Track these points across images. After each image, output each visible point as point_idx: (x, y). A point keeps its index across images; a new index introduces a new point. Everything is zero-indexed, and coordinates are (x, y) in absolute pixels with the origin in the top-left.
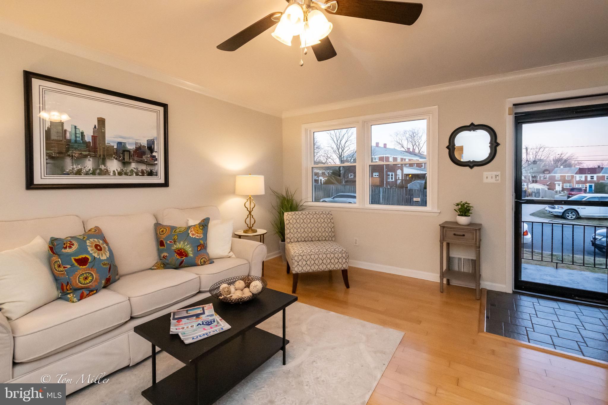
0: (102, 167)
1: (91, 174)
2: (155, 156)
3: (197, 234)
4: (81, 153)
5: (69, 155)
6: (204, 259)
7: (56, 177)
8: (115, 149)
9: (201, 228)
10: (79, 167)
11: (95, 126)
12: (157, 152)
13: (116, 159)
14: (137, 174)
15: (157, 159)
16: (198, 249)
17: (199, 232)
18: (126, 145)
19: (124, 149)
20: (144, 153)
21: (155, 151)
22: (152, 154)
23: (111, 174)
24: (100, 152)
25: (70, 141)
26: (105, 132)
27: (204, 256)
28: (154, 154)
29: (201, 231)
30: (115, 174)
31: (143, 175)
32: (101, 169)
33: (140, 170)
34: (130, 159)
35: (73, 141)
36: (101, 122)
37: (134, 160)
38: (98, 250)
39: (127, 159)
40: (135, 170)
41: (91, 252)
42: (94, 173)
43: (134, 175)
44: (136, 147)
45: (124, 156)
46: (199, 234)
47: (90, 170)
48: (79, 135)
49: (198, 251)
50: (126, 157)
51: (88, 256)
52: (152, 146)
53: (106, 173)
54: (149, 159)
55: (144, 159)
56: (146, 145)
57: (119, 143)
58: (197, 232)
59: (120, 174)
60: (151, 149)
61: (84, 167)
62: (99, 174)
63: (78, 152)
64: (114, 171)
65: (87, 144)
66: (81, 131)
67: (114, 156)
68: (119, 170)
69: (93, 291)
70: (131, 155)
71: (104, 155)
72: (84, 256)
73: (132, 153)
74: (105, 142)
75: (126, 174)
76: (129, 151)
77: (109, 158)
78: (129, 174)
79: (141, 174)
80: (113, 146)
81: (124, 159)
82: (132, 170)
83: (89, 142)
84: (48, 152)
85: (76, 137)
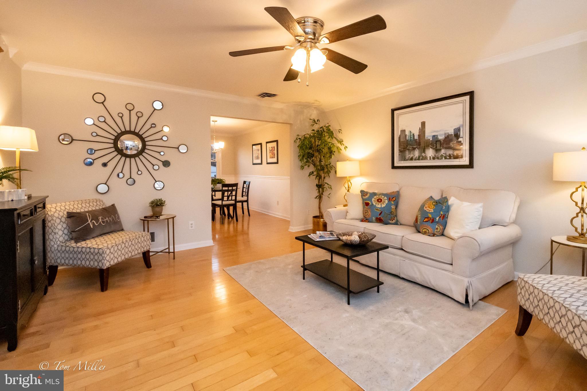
0: (423, 155)
1: (417, 159)
2: (461, 141)
3: (428, 208)
4: (413, 147)
5: (407, 149)
6: (425, 230)
7: (402, 162)
8: (431, 141)
9: (434, 204)
10: (412, 155)
11: (420, 128)
12: (462, 137)
13: (431, 148)
14: (446, 158)
15: (462, 143)
16: (425, 219)
17: (431, 207)
18: (438, 137)
19: (436, 140)
20: (451, 140)
21: (461, 137)
22: (458, 140)
23: (429, 159)
24: (422, 145)
25: (408, 140)
26: (425, 131)
27: (427, 227)
28: (460, 140)
29: (433, 206)
30: (430, 159)
31: (450, 158)
32: (422, 156)
33: (448, 154)
34: (440, 147)
35: (409, 140)
36: (423, 124)
37: (443, 147)
38: (380, 202)
39: (438, 147)
40: (444, 155)
41: (373, 201)
42: (419, 159)
43: (444, 158)
44: (445, 137)
45: (437, 145)
46: (430, 208)
47: (417, 157)
48: (412, 136)
49: (423, 221)
50: (437, 146)
51: (370, 203)
52: (458, 133)
53: (425, 158)
54: (455, 144)
55: (451, 145)
56: (453, 134)
57: (434, 136)
58: (429, 206)
59: (434, 158)
60: (457, 135)
61: (414, 156)
62: (422, 159)
63: (411, 147)
64: (430, 157)
65: (416, 140)
66: (413, 133)
67: (430, 146)
68: (433, 155)
69: (367, 220)
70: (441, 144)
71: (424, 146)
72: (368, 202)
73: (442, 142)
74: (425, 137)
75: (438, 158)
76: (440, 141)
77: (427, 148)
78: (440, 158)
79: (448, 158)
80: (430, 139)
81: (436, 147)
82: (442, 155)
83: (417, 139)
84: (400, 148)
85: (411, 137)
